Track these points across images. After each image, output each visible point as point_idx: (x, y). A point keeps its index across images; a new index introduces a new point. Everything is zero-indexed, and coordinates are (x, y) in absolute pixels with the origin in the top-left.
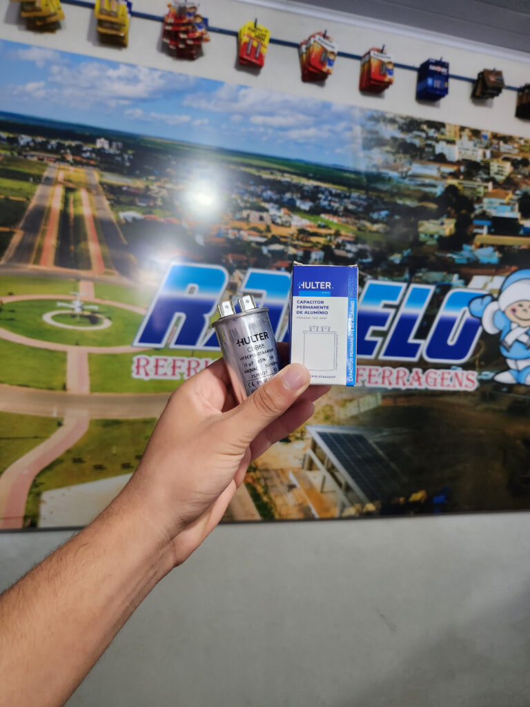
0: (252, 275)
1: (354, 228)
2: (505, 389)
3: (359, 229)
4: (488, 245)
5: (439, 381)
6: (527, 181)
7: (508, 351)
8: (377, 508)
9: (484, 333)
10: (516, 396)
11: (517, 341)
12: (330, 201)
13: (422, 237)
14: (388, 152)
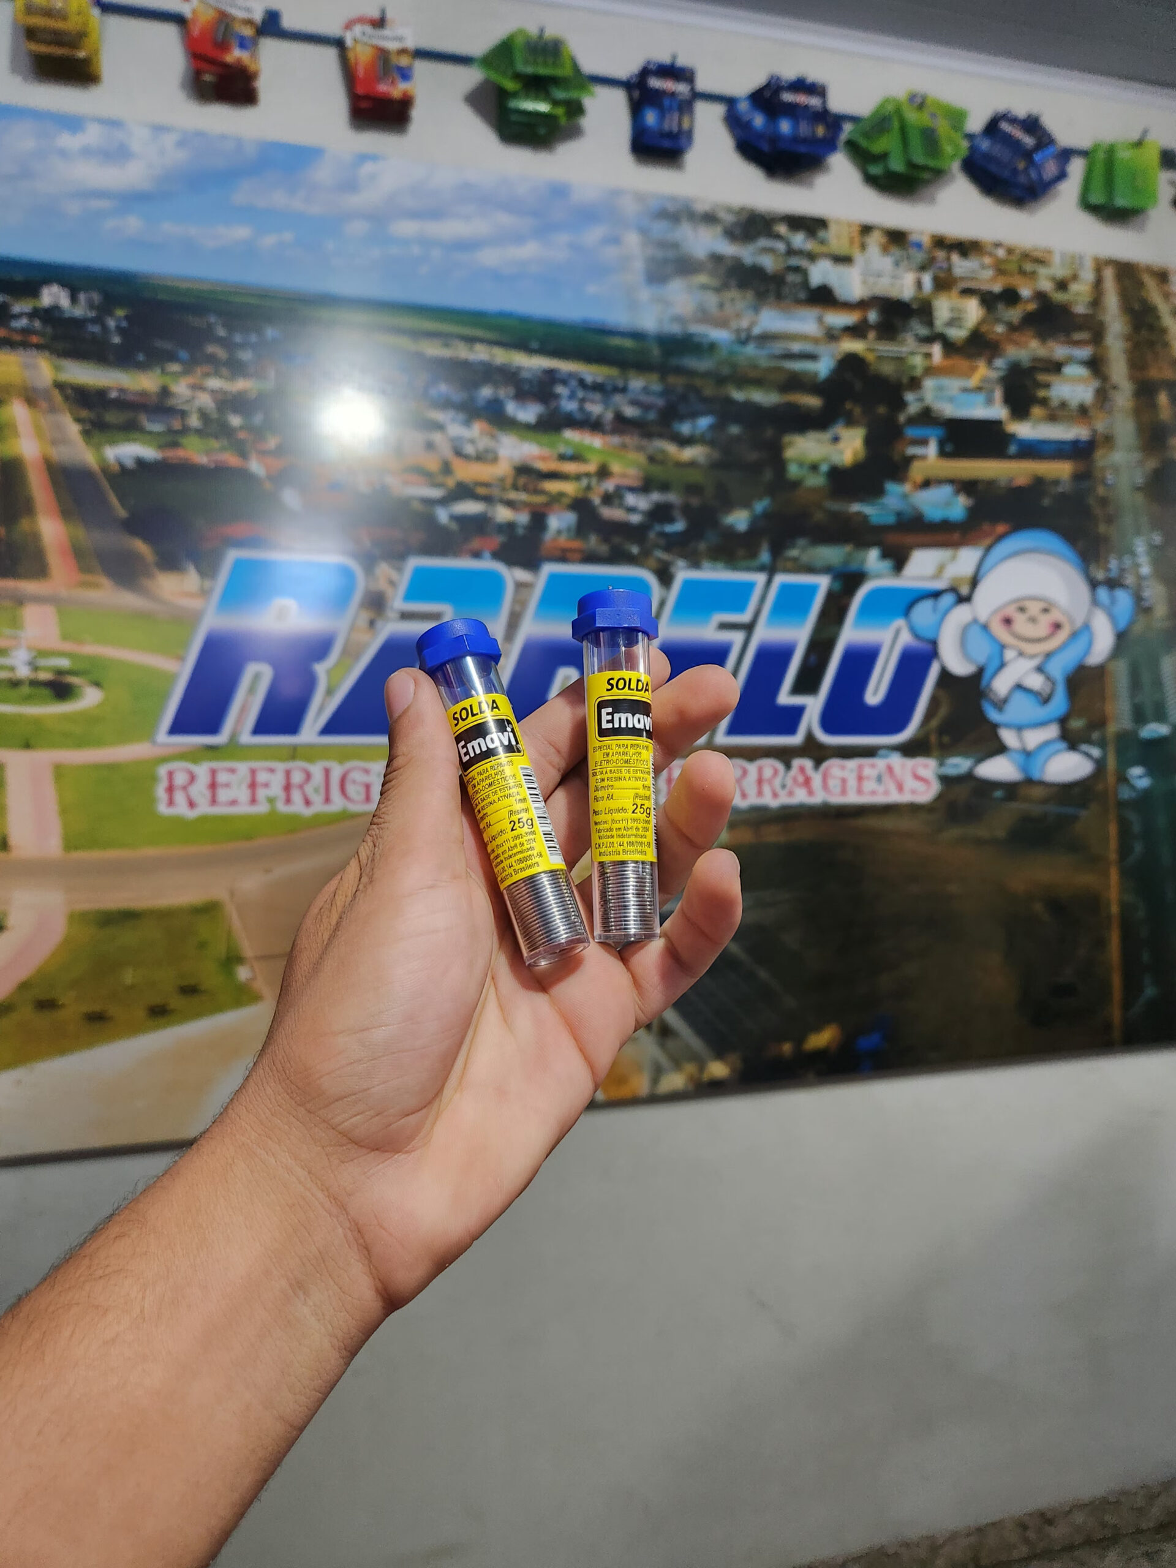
0: (418, 572)
1: (641, 458)
2: (998, 794)
3: (652, 459)
4: (940, 482)
5: (852, 783)
6: (1016, 336)
7: (1000, 710)
8: (733, 1070)
9: (944, 673)
10: (1026, 806)
11: (1019, 687)
12: (582, 401)
13: (793, 471)
14: (704, 287)
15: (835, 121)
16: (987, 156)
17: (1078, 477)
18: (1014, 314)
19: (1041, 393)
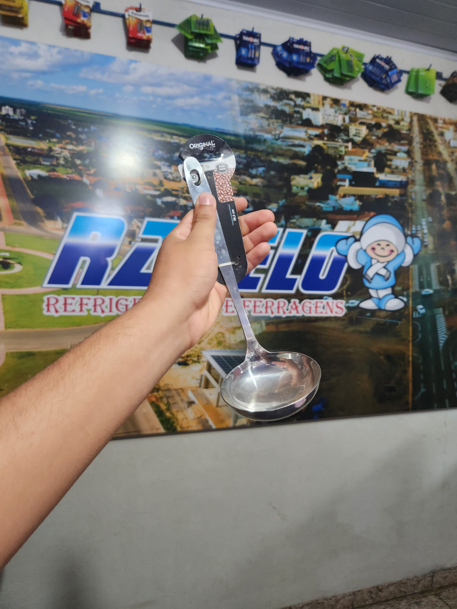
0: (149, 222)
1: (237, 183)
2: (368, 314)
3: (241, 183)
4: (350, 195)
5: (313, 309)
6: (380, 141)
7: (370, 282)
9: (349, 268)
10: (378, 319)
11: (377, 274)
13: (294, 189)
15: (313, 56)
16: (370, 72)
17: (401, 195)
18: (380, 133)
19: (389, 163)
